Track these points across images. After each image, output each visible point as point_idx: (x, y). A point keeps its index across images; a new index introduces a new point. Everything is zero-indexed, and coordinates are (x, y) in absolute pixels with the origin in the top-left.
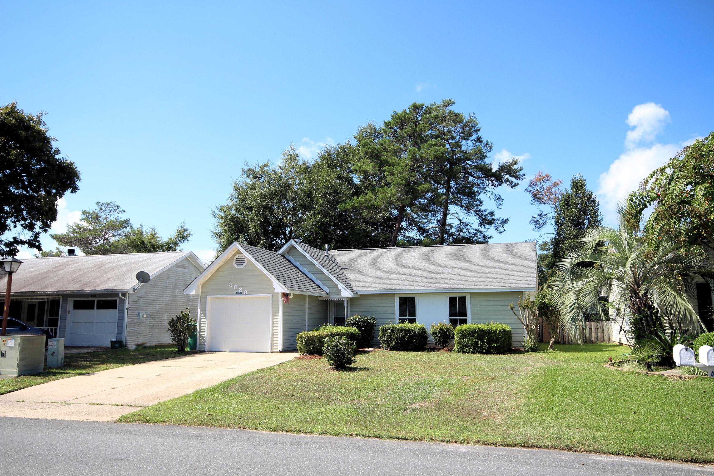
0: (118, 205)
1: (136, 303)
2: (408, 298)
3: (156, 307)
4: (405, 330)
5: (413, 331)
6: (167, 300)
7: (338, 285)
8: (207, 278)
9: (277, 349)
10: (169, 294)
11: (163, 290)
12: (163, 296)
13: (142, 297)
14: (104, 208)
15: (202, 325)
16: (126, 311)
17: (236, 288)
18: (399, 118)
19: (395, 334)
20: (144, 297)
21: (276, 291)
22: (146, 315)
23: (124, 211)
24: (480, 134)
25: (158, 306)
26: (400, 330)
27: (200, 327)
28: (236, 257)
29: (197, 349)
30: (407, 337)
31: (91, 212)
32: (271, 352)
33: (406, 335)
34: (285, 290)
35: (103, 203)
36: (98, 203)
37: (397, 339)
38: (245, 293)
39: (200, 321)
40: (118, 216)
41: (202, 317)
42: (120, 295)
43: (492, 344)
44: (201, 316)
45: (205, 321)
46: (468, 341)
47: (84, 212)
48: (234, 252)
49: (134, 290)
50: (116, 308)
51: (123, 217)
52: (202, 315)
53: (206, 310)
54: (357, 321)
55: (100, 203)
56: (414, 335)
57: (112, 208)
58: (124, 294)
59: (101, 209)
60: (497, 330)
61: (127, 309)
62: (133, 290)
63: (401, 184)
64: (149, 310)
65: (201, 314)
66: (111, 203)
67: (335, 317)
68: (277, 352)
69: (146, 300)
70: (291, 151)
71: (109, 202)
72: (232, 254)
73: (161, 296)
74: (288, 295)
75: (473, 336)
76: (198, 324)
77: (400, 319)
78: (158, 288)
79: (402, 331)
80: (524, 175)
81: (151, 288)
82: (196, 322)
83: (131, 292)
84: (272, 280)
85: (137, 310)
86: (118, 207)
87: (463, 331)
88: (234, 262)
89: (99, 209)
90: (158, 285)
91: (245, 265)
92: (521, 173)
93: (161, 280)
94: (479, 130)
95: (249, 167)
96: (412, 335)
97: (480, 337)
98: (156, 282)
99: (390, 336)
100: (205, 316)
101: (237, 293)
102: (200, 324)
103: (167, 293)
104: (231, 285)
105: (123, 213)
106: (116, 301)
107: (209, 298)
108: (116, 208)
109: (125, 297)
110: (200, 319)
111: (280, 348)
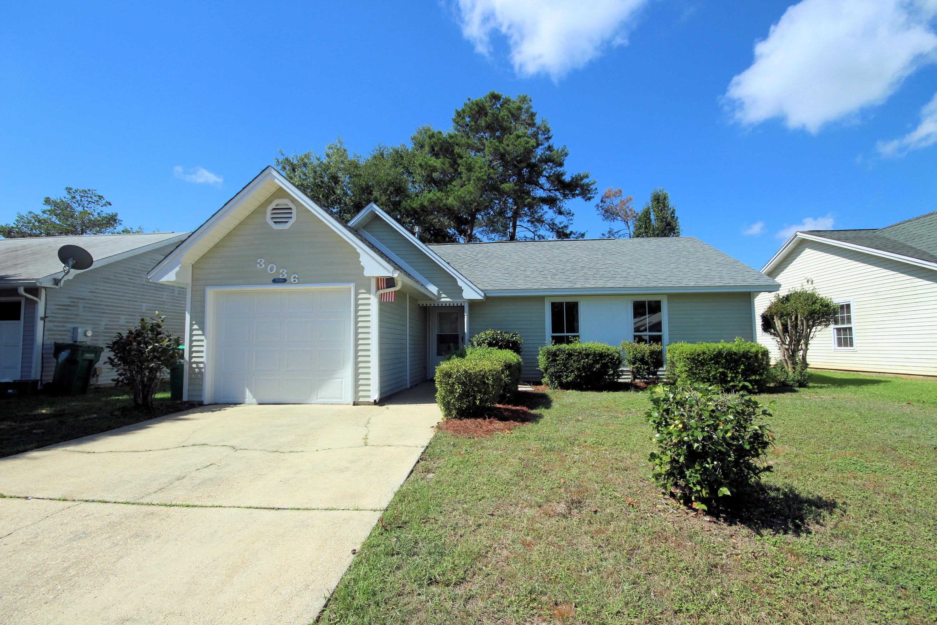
0: (100, 195)
1: (67, 310)
2: (567, 303)
3: (120, 318)
4: (595, 354)
5: (608, 355)
6: (144, 309)
7: (458, 280)
8: (206, 249)
9: (369, 397)
10: (147, 297)
11: (134, 290)
12: (136, 301)
13: (84, 299)
14: (78, 198)
15: (194, 349)
16: (40, 324)
17: (273, 271)
18: (477, 105)
19: (574, 361)
20: (89, 300)
21: (367, 273)
22: (93, 332)
23: (110, 204)
24: (551, 142)
25: (122, 317)
26: (585, 354)
27: (191, 352)
28: (273, 206)
29: (185, 398)
30: (598, 366)
31: (59, 201)
32: (354, 405)
33: (596, 362)
34: (386, 271)
35: (75, 190)
36: (69, 190)
37: (578, 369)
38: (292, 280)
39: (191, 341)
40: (102, 211)
41: (195, 333)
42: (21, 291)
43: (750, 376)
44: (191, 330)
45: (202, 341)
46: (709, 372)
47: (47, 201)
48: (267, 195)
49: (56, 282)
50: (18, 318)
51: (107, 211)
52: (196, 327)
53: (203, 318)
54: (494, 339)
55: (71, 189)
56: (610, 362)
57: (91, 197)
58: (34, 290)
59: (74, 197)
60: (757, 352)
61: (44, 319)
62: (52, 282)
63: (482, 179)
64: (103, 324)
65: (192, 325)
66: (89, 190)
67: (438, 335)
68: (368, 404)
69: (94, 304)
70: (339, 145)
71: (86, 190)
72: (263, 199)
73: (129, 301)
74: (390, 282)
75: (717, 363)
76: (186, 347)
77: (553, 338)
78: (124, 285)
79: (588, 355)
80: (596, 189)
81: (106, 285)
82: (178, 342)
83: (49, 285)
84: (358, 250)
85: (70, 322)
86: (101, 197)
87: (699, 355)
88: (269, 215)
89: (70, 197)
90: (123, 281)
91: (291, 222)
92: (593, 187)
93: (131, 274)
94: (550, 138)
95: (285, 157)
96: (607, 363)
97: (729, 365)
98: (117, 275)
99: (564, 366)
100: (202, 328)
101: (275, 281)
102: (191, 347)
103: (144, 295)
104: (261, 264)
105: (108, 206)
106: (19, 303)
107: (211, 294)
108: (96, 198)
109: (37, 297)
110: (191, 336)
111: (375, 396)
